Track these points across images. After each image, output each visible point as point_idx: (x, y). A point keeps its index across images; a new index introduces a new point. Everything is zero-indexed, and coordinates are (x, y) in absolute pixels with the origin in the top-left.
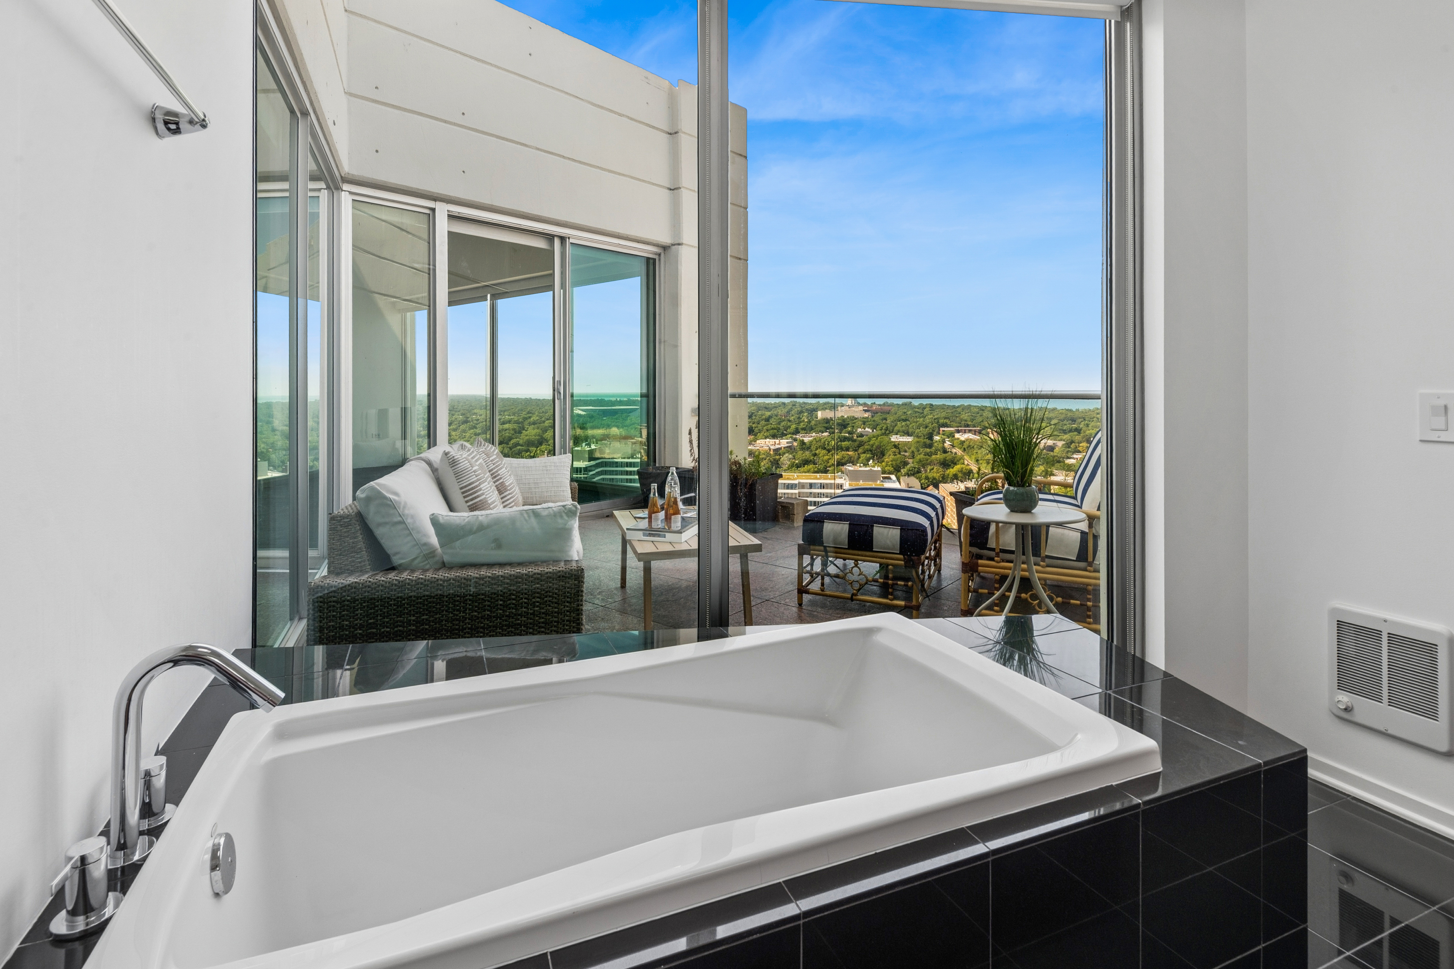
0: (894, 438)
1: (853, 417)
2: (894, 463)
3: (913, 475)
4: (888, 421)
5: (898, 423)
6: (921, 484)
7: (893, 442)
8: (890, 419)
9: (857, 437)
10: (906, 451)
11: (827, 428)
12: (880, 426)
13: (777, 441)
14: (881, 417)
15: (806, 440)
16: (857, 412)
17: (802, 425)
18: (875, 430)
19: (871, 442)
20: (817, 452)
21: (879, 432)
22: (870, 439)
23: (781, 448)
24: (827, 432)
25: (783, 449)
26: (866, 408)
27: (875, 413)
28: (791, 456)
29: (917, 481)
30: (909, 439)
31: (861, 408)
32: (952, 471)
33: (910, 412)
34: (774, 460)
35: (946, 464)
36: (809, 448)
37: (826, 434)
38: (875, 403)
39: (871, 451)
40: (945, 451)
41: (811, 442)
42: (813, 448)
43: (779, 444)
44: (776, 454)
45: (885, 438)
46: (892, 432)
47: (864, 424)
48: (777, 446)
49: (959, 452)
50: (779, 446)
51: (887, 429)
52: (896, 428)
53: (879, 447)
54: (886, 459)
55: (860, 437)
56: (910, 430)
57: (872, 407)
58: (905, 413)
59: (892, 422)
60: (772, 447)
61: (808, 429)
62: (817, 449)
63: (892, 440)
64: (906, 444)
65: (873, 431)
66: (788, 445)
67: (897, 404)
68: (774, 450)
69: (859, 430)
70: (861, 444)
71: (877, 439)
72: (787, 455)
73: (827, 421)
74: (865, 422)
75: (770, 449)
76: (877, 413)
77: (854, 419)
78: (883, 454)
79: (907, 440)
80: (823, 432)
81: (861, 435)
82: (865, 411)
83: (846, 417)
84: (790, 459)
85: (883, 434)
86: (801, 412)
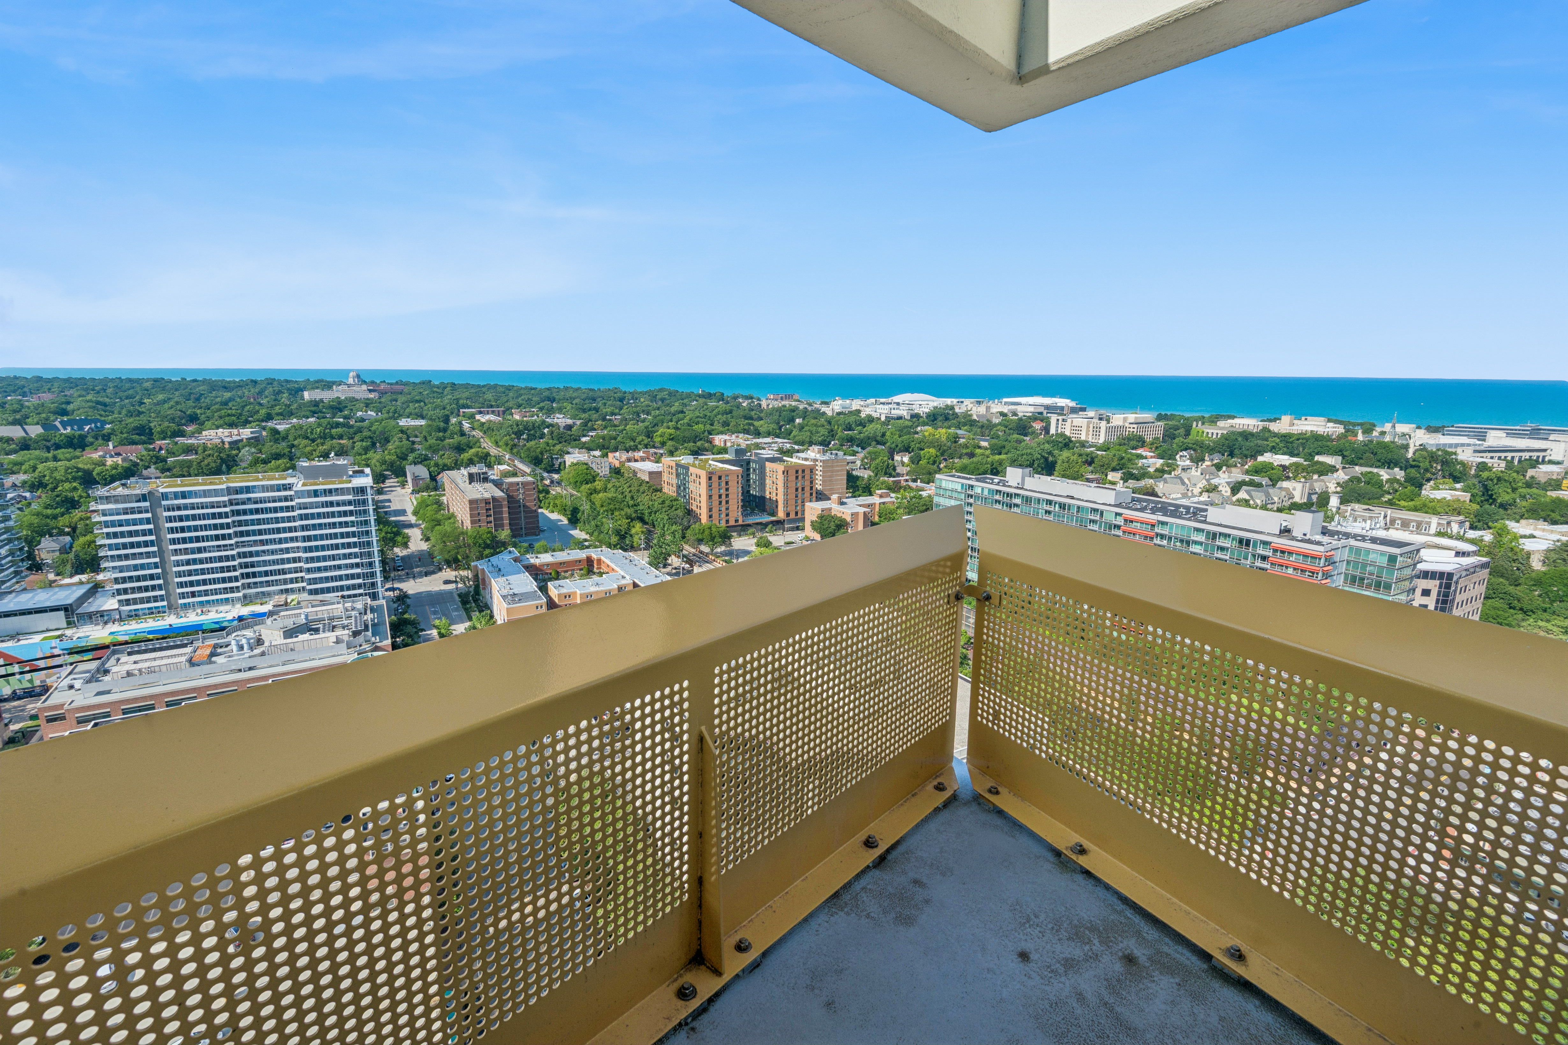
0: (403, 422)
1: (353, 398)
2: (398, 450)
3: (420, 463)
4: (399, 403)
5: (411, 404)
6: (430, 473)
7: (401, 426)
8: (401, 399)
9: (356, 422)
10: (416, 436)
11: (314, 412)
12: (387, 408)
13: (235, 431)
14: (390, 398)
15: (281, 427)
16: (358, 392)
17: (277, 409)
18: (380, 414)
19: (373, 429)
20: (296, 443)
21: (386, 415)
22: (372, 424)
23: (242, 440)
24: (314, 416)
26: (372, 388)
27: (383, 393)
28: (253, 450)
29: (425, 469)
30: (423, 422)
31: (364, 387)
32: (465, 456)
33: (426, 392)
34: (228, 456)
35: (459, 449)
36: (285, 438)
37: (312, 420)
38: (385, 381)
39: (370, 438)
40: (463, 434)
41: (288, 430)
42: (291, 438)
43: (239, 435)
44: (231, 448)
45: (392, 423)
46: (400, 416)
47: (366, 407)
48: (235, 438)
49: (477, 433)
50: (239, 438)
51: (395, 412)
52: (407, 410)
53: (383, 433)
54: (390, 446)
55: (359, 422)
56: (425, 413)
57: (379, 385)
58: (421, 393)
59: (404, 403)
60: (227, 440)
61: (287, 414)
62: (295, 439)
63: (401, 424)
64: (416, 428)
65: (377, 414)
66: (252, 436)
67: (414, 383)
68: (230, 443)
69: (359, 414)
70: (360, 430)
71: (381, 423)
72: (247, 449)
73: (316, 403)
74: (368, 404)
75: (223, 442)
76: (386, 393)
77: (353, 400)
78: (387, 440)
79: (419, 424)
80: (307, 418)
81: (362, 420)
82: (370, 391)
83: (343, 398)
84: (252, 453)
85: (390, 418)
86: (280, 392)
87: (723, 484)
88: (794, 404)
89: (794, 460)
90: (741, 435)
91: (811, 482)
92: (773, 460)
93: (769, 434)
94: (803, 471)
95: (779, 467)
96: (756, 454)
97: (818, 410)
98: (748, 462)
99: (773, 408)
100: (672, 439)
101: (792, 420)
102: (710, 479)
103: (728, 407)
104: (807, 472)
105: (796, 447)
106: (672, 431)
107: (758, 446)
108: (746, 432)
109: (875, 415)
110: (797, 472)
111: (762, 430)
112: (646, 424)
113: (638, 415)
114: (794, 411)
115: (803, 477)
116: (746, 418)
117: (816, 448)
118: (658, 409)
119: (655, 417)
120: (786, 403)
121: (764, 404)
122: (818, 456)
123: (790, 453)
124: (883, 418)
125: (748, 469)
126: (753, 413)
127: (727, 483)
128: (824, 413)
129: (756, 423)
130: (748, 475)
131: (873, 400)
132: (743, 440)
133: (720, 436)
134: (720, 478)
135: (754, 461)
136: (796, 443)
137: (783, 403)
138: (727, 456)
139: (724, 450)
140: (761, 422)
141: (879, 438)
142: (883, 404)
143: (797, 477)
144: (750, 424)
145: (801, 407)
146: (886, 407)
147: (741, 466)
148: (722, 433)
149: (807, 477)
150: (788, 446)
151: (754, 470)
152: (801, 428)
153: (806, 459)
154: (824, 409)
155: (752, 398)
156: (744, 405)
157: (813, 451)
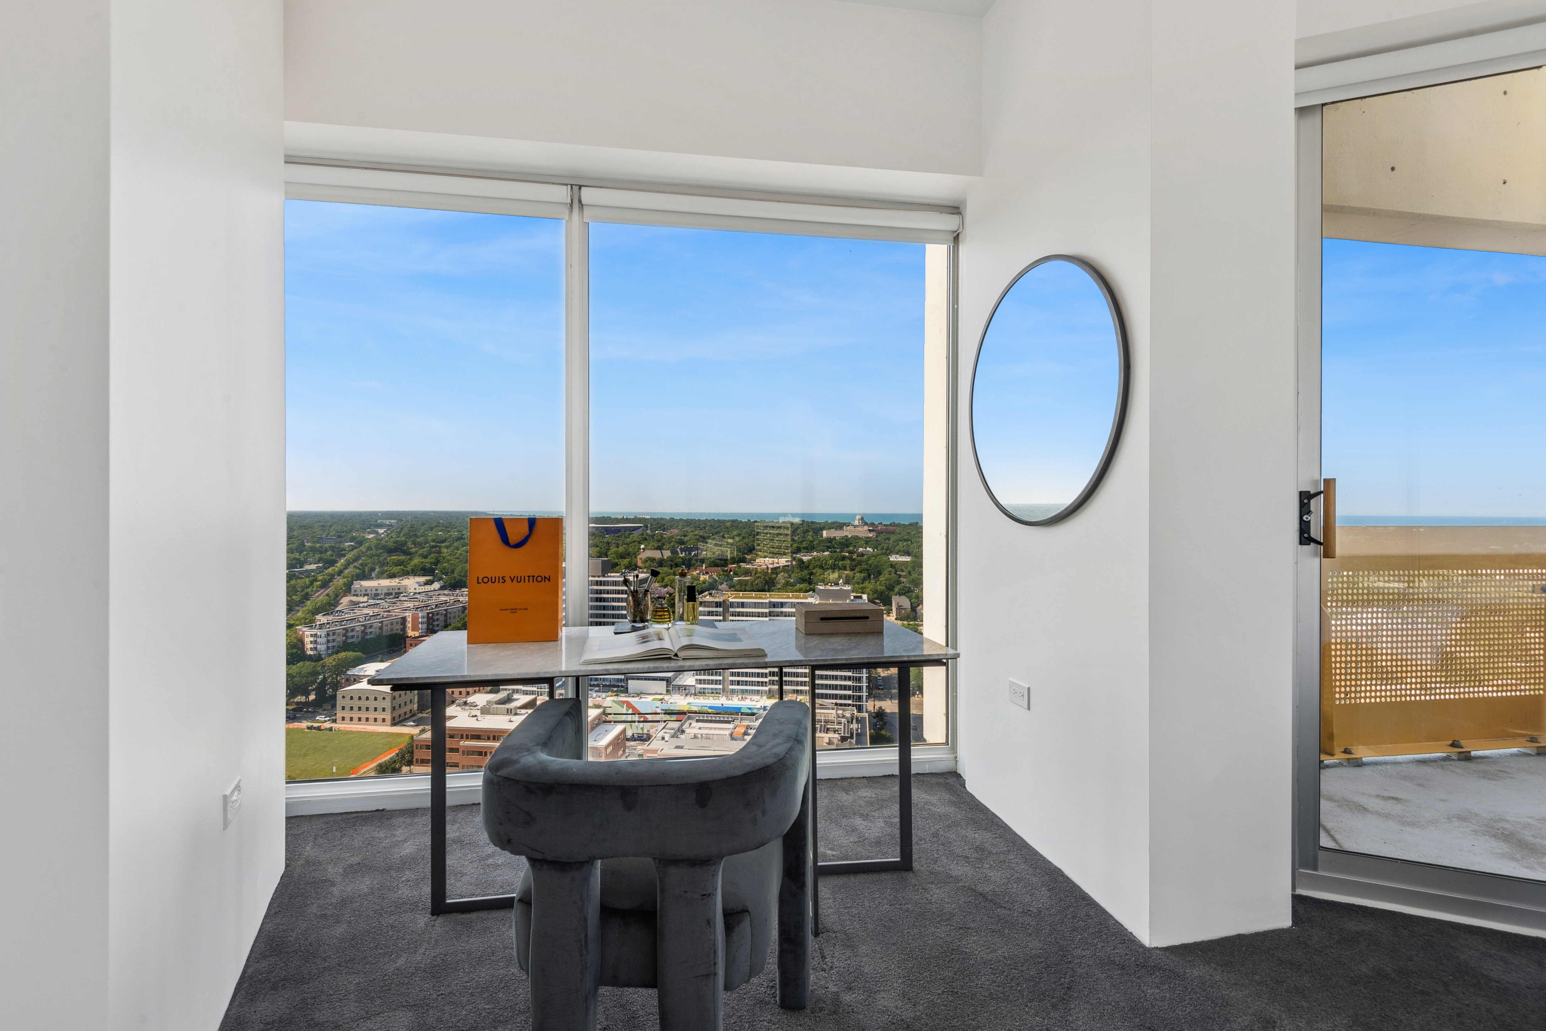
0: (893, 558)
1: (857, 536)
2: (887, 582)
3: (904, 594)
4: (891, 542)
5: (900, 543)
6: (911, 603)
7: (891, 561)
8: (893, 538)
9: (857, 556)
10: (902, 571)
11: (829, 547)
12: (881, 546)
13: (776, 560)
14: (884, 537)
15: (805, 559)
16: (861, 532)
17: (804, 544)
18: (876, 550)
19: (870, 562)
20: (814, 571)
21: (880, 552)
22: (869, 558)
23: (779, 567)
24: (828, 551)
25: (781, 567)
26: (871, 528)
27: (879, 533)
28: (786, 575)
29: (908, 600)
30: (908, 559)
31: (866, 528)
33: (913, 533)
34: (770, 578)
36: (807, 567)
37: (826, 553)
38: (881, 523)
39: (867, 570)
41: (810, 561)
42: (811, 567)
43: (778, 563)
44: (772, 573)
45: (885, 558)
46: (891, 553)
47: (866, 544)
48: (776, 565)
50: (778, 565)
51: (887, 549)
52: (897, 548)
53: (877, 566)
54: (882, 578)
55: (860, 556)
56: (911, 550)
57: (877, 526)
58: (909, 533)
59: (894, 542)
60: (770, 566)
61: (810, 549)
62: (814, 568)
63: (891, 559)
64: (903, 563)
65: (874, 551)
66: (787, 564)
67: (904, 525)
68: (772, 569)
69: (861, 549)
70: (860, 563)
71: (876, 558)
72: (782, 574)
73: (830, 540)
74: (867, 542)
75: (768, 568)
76: (882, 533)
77: (856, 538)
78: (879, 573)
79: (906, 560)
80: (824, 552)
81: (862, 555)
82: (870, 531)
83: (850, 536)
84: (785, 578)
85: (883, 554)
86: (808, 531)
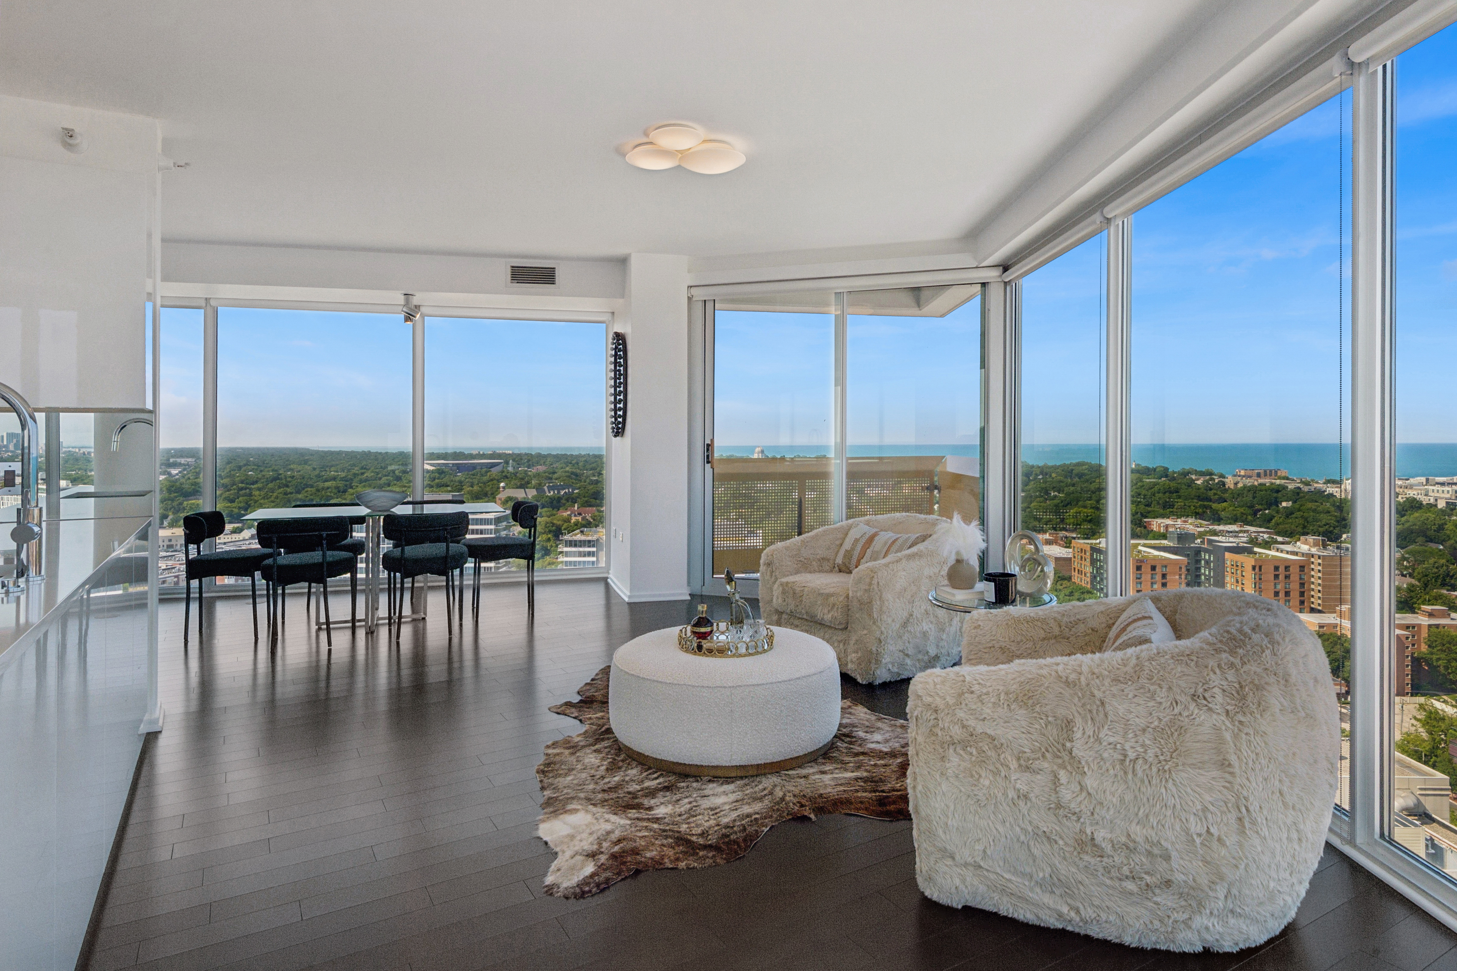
87: (1158, 577)
88: (1278, 482)
89: (1272, 553)
90: (1190, 520)
91: (1302, 585)
92: (1237, 550)
93: (1234, 520)
94: (1287, 568)
95: (1248, 561)
96: (1210, 542)
97: (1320, 493)
98: (1198, 551)
99: (1245, 487)
100: (1090, 521)
101: (1277, 503)
102: (1139, 568)
103: (1173, 484)
104: (1294, 571)
105: (1280, 539)
106: (1090, 511)
107: (1215, 533)
108: (1198, 515)
109: (1425, 500)
110: (1276, 568)
111: (1223, 514)
112: (1056, 501)
113: (1047, 493)
114: (1278, 491)
115: (1287, 577)
116: (1199, 498)
117: (1311, 538)
118: (1073, 485)
119: (1068, 494)
120: (1267, 481)
121: (1230, 482)
122: (1314, 550)
123: (1267, 545)
124: (1441, 504)
125: (1198, 561)
126: (1211, 493)
127: (1164, 576)
128: (1331, 495)
129: (1214, 506)
130: (1198, 569)
131: (1423, 479)
132: (1190, 525)
133: (1159, 521)
134: (1153, 568)
135: (1206, 551)
136: (1279, 534)
137: (1261, 481)
138: (1165, 542)
139: (1164, 536)
140: (1225, 504)
141: (1431, 533)
142: (1442, 484)
143: (1276, 577)
144: (1206, 507)
145: (1291, 486)
146: (1446, 488)
147: (1188, 556)
148: (1163, 516)
149: (1295, 577)
150: (1266, 536)
151: (1207, 562)
152: (1289, 513)
153: (1296, 554)
154: (1331, 489)
155: (1211, 474)
156: (1199, 482)
157: (1306, 543)
